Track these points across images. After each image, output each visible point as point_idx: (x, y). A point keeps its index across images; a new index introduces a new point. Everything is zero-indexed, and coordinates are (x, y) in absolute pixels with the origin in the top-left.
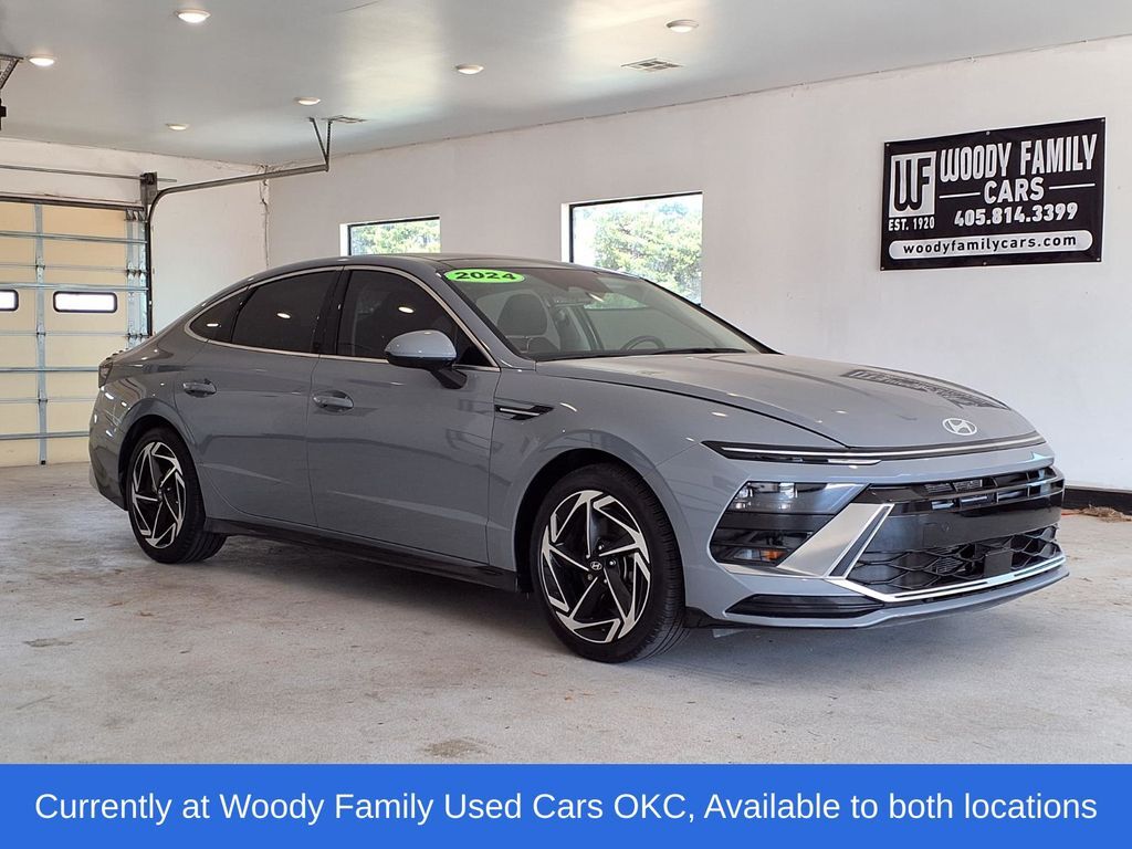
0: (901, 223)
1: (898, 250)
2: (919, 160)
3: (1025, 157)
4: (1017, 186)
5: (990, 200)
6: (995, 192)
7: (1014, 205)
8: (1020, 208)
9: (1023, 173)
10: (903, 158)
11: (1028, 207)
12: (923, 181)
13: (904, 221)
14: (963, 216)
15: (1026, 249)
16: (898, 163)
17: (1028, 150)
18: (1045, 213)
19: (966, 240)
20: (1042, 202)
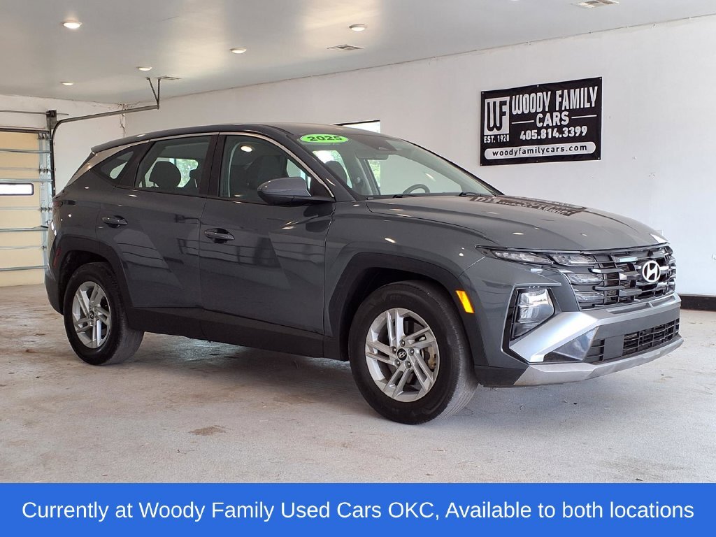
0: (491, 138)
1: (489, 154)
2: (500, 102)
3: (558, 100)
4: (554, 116)
5: (539, 125)
6: (542, 120)
7: (553, 128)
8: (556, 129)
9: (557, 109)
10: (491, 101)
11: (560, 129)
12: (503, 114)
13: (493, 137)
14: (525, 134)
15: (560, 153)
16: (489, 104)
17: (560, 96)
18: (569, 132)
19: (526, 148)
20: (568, 126)
